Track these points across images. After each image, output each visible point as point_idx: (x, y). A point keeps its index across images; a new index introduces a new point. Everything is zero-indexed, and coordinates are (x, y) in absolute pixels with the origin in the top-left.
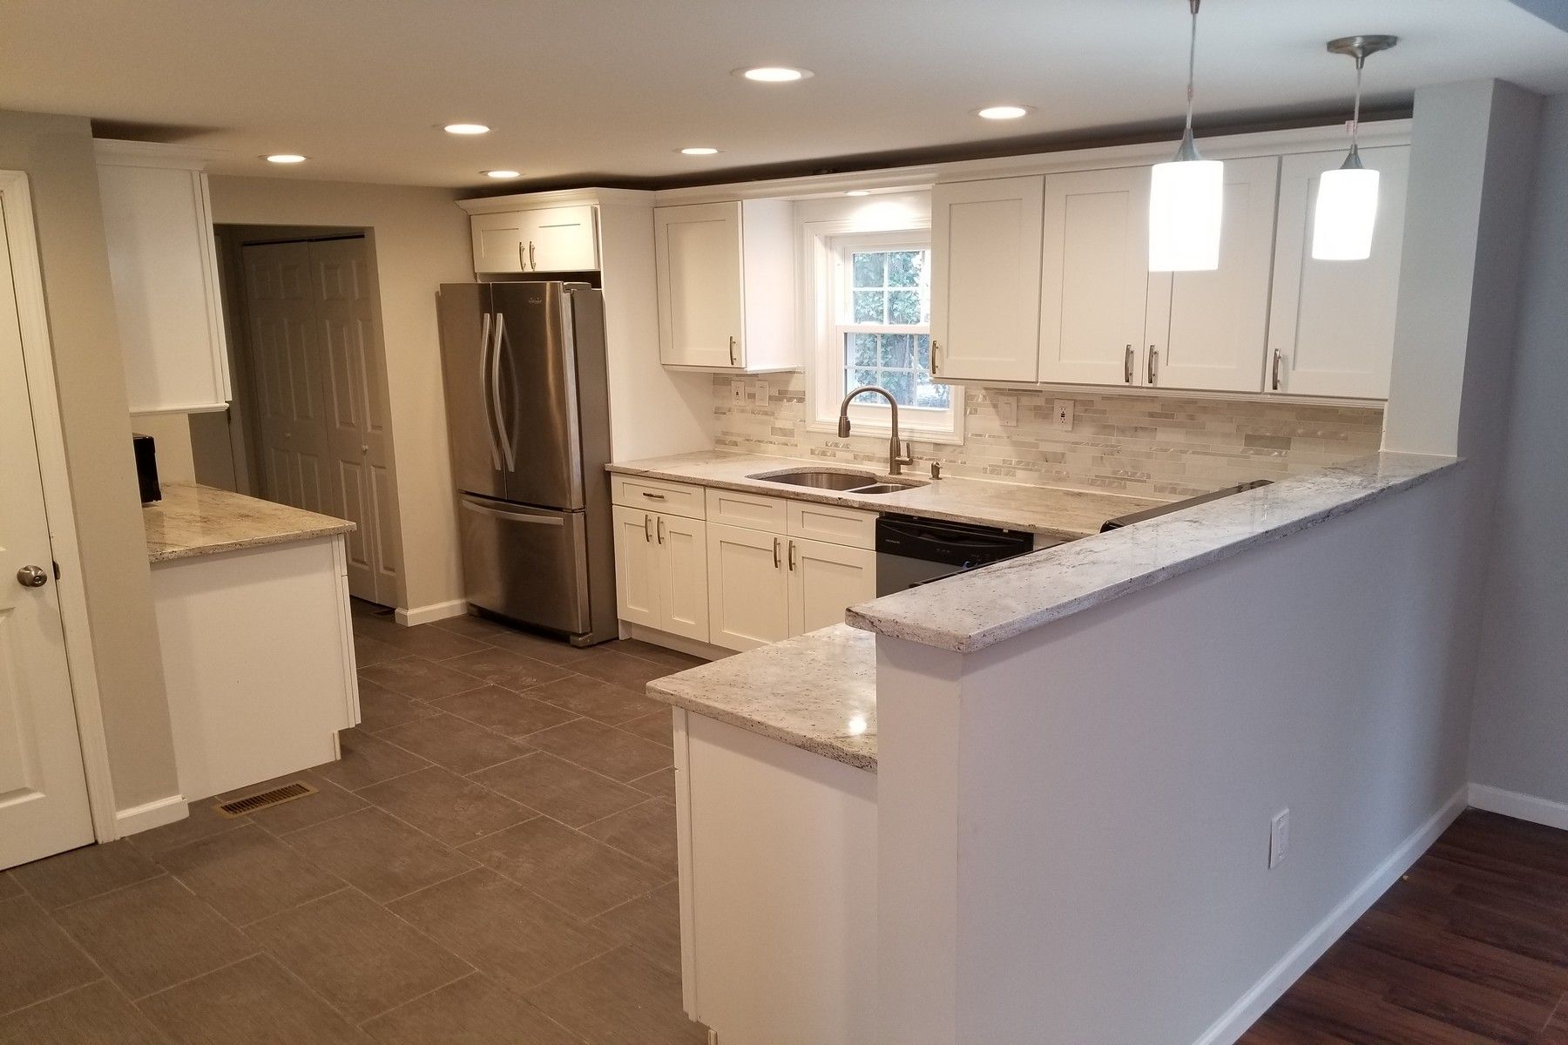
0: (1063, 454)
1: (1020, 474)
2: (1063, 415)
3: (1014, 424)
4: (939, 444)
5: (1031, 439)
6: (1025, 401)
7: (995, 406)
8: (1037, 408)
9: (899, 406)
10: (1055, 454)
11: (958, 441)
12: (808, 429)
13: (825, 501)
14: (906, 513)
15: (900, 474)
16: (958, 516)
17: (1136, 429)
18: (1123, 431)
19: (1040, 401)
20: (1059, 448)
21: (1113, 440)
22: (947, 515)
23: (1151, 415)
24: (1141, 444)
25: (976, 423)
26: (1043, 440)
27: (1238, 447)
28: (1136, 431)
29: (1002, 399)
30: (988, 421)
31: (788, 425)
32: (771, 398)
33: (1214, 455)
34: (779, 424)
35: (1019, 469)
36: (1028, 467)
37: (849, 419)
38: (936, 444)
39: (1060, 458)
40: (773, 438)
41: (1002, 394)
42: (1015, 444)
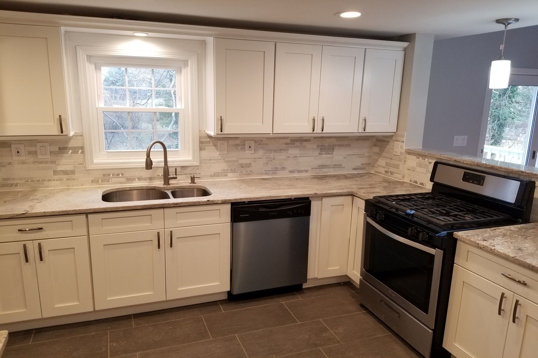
0: (250, 164)
1: (230, 175)
2: (250, 147)
3: (226, 153)
4: (184, 167)
5: (235, 159)
6: (231, 142)
7: (215, 146)
8: (237, 145)
9: (167, 150)
10: (246, 164)
11: (196, 163)
12: (88, 168)
13: (197, 204)
14: (252, 200)
15: (169, 184)
16: (280, 196)
17: (281, 150)
18: (275, 151)
19: (238, 142)
20: (248, 161)
21: (272, 155)
22: (274, 197)
23: (286, 144)
24: (282, 156)
25: (206, 154)
26: (240, 159)
27: (317, 153)
28: (280, 151)
29: (219, 143)
30: (212, 153)
31: (69, 168)
32: (51, 152)
33: (309, 156)
34: (59, 168)
35: (228, 172)
36: (233, 171)
37: (152, 159)
38: (182, 167)
39: (249, 165)
40: (56, 177)
41: (220, 140)
42: (227, 162)
